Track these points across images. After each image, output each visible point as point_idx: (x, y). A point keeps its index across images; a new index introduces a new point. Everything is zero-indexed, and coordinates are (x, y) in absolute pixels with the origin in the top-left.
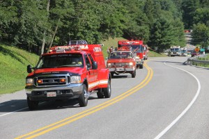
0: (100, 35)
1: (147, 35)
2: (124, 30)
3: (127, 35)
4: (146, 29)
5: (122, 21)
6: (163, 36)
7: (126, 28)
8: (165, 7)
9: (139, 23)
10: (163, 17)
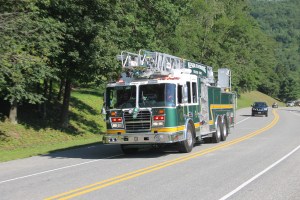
0: (239, 88)
1: (278, 90)
2: (258, 86)
3: (262, 89)
4: (277, 85)
5: (257, 79)
6: (291, 91)
7: (260, 84)
8: (293, 69)
9: (271, 81)
10: (290, 76)
